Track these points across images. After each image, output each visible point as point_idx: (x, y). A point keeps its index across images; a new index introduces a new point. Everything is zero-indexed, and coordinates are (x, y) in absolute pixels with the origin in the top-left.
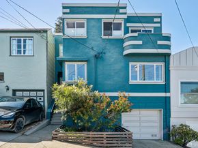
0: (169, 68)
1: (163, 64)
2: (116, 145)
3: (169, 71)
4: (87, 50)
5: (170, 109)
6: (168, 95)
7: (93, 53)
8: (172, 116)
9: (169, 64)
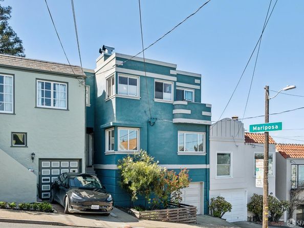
0: (209, 138)
1: (204, 134)
2: (185, 219)
3: (209, 141)
4: (140, 114)
5: (209, 182)
6: (208, 166)
7: (146, 118)
8: (211, 189)
9: (209, 135)
